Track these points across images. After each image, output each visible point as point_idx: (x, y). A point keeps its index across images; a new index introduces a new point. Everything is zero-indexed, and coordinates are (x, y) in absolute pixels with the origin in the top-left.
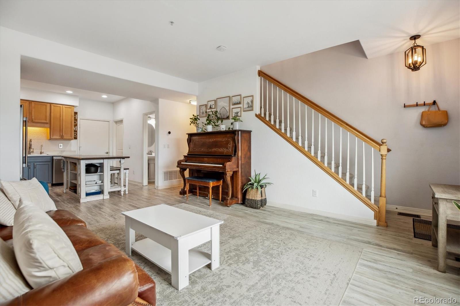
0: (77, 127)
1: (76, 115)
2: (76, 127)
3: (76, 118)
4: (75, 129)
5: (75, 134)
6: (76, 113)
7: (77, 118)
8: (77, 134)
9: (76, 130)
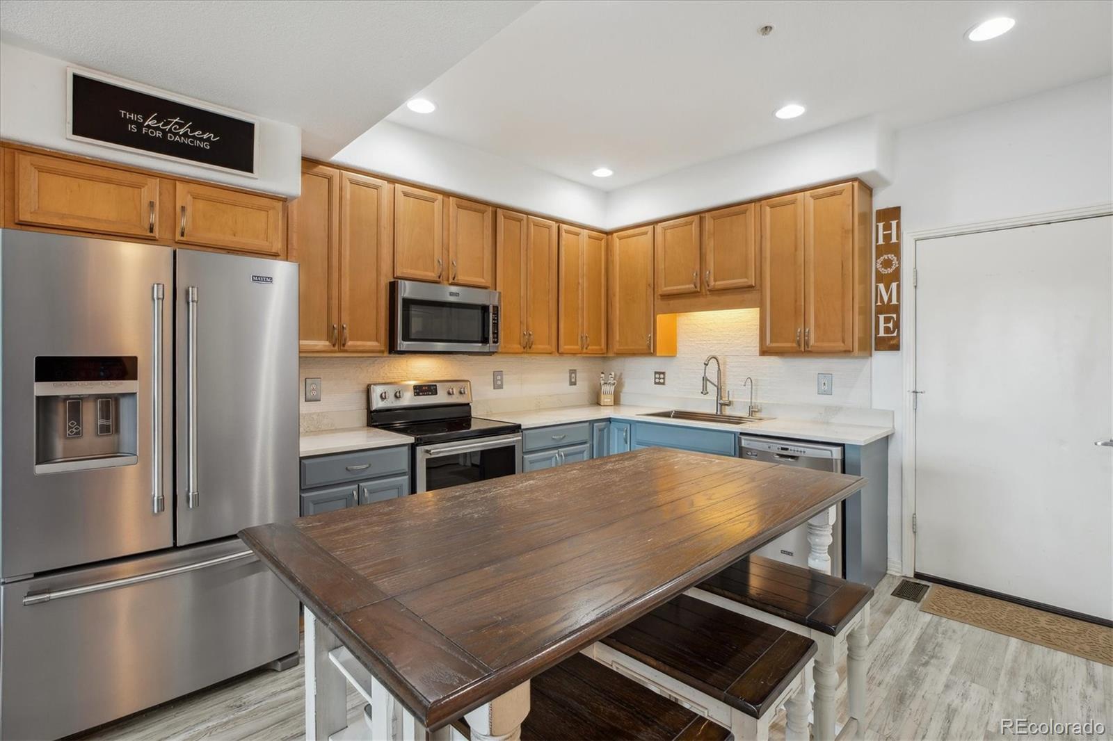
0: (899, 287)
1: (894, 223)
2: (894, 285)
3: (894, 240)
4: (890, 299)
5: (891, 325)
6: (892, 214)
7: (898, 237)
8: (897, 325)
9: (894, 302)
